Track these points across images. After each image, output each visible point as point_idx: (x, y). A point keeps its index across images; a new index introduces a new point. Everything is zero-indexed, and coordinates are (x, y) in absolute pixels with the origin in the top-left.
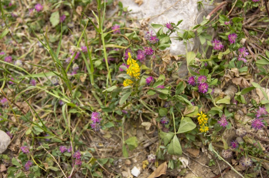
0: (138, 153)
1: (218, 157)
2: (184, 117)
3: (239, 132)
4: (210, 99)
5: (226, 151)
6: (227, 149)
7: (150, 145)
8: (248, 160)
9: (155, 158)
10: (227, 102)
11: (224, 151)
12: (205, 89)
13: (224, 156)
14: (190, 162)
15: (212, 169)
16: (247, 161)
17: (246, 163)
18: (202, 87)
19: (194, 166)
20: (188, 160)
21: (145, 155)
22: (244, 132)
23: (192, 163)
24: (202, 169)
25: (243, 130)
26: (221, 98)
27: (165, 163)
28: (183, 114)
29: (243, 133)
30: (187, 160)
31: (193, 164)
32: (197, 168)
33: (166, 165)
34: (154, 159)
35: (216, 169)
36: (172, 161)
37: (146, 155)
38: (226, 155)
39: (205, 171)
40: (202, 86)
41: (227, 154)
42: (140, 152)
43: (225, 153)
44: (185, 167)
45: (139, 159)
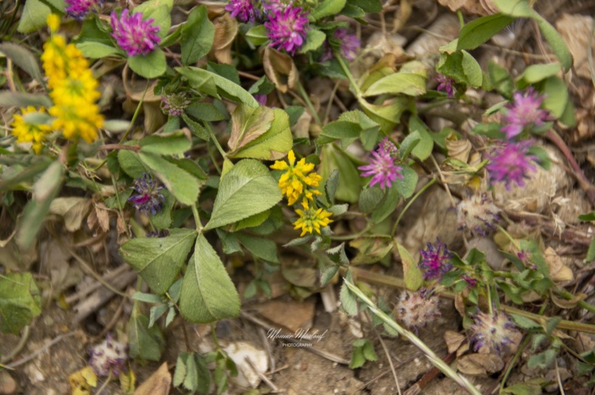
0: (48, 342)
1: (386, 325)
2: (235, 161)
3: (466, 213)
4: (342, 76)
5: (415, 297)
6: (419, 289)
7: (105, 305)
8: (495, 320)
9: (123, 356)
10: (412, 86)
11: (407, 298)
12: (294, 35)
13: (408, 318)
14: (273, 360)
15: (365, 382)
16: (491, 326)
17: (490, 335)
18: (284, 28)
19: (293, 373)
20: (267, 354)
21: (80, 346)
22: (488, 213)
23: (283, 364)
24: (325, 384)
25: (483, 203)
26: (390, 70)
27: (163, 370)
28: (226, 148)
29: (484, 217)
30: (262, 353)
31: (286, 366)
32: (305, 381)
33: (168, 376)
34: (119, 360)
35: (383, 377)
36: (190, 360)
37: (86, 346)
38: (415, 314)
39: (336, 391)
40: (282, 22)
41: (416, 306)
42: (58, 338)
43: (410, 305)
44: (254, 381)
45: (53, 364)
